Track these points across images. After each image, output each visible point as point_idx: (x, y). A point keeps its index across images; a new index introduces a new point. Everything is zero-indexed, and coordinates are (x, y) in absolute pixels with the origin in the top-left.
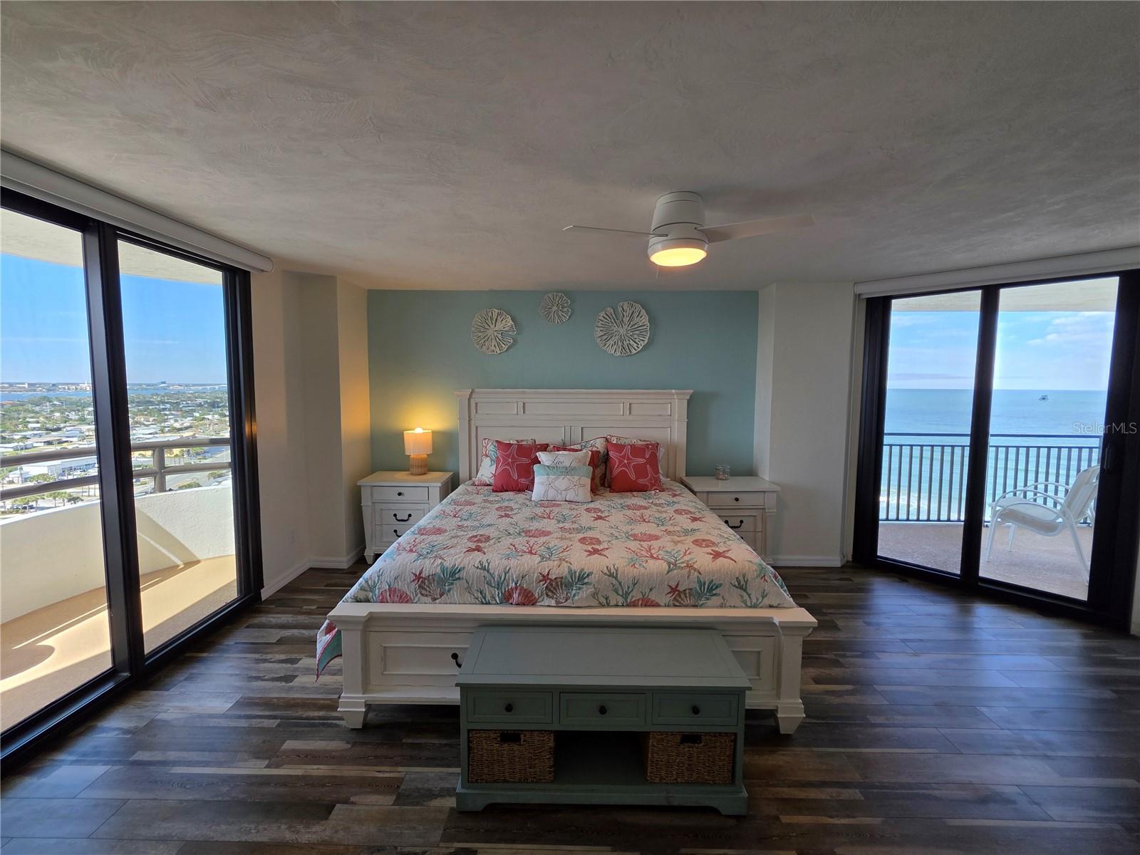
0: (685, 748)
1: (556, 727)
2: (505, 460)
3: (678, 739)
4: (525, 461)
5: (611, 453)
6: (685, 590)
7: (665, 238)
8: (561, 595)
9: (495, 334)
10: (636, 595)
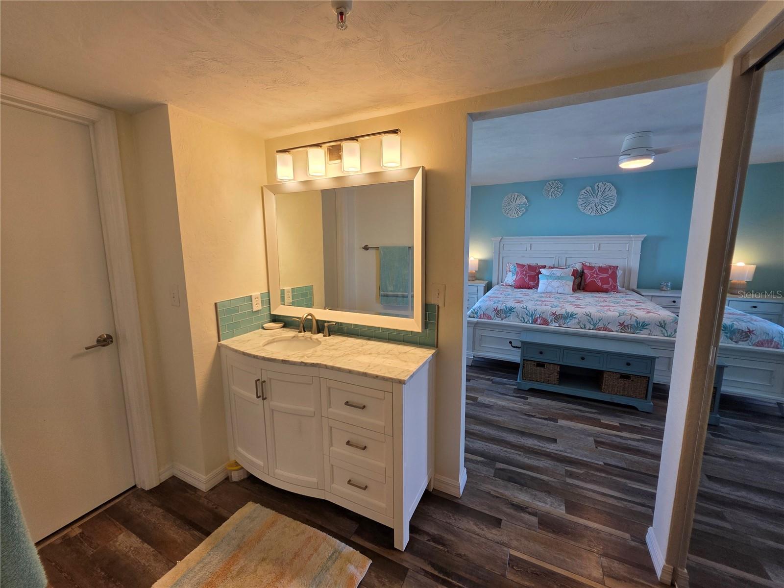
0: (622, 381)
1: (561, 363)
2: (521, 273)
3: (618, 376)
4: (533, 273)
5: (586, 271)
6: (628, 325)
7: (629, 156)
8: (561, 321)
9: (515, 207)
10: (600, 325)
